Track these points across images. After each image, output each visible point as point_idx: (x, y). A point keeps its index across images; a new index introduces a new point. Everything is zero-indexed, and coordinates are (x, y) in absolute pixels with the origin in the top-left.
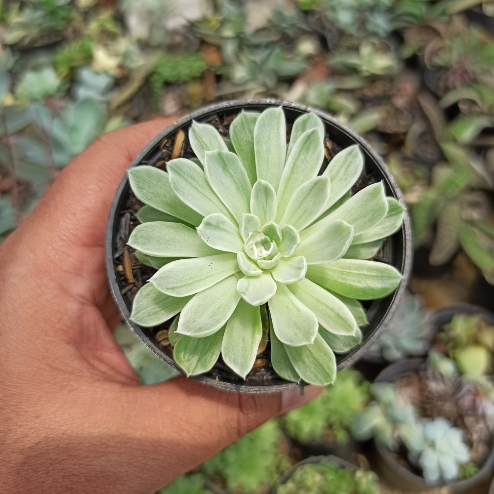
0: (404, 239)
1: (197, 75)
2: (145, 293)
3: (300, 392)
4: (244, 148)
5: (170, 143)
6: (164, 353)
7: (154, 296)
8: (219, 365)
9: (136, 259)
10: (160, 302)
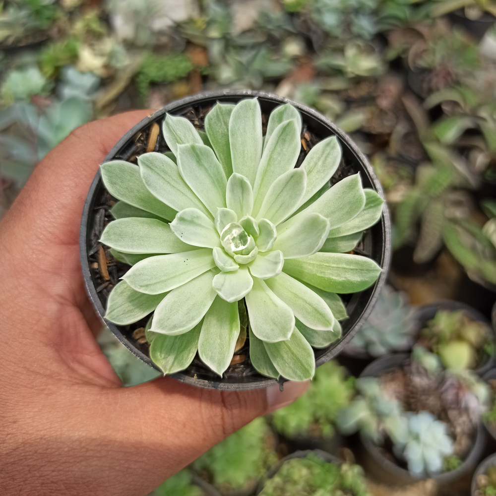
0: (383, 231)
1: (184, 75)
2: (119, 290)
3: (280, 388)
4: (220, 141)
5: (144, 136)
6: (141, 351)
7: (129, 293)
8: (196, 362)
9: (112, 257)
10: (135, 299)
